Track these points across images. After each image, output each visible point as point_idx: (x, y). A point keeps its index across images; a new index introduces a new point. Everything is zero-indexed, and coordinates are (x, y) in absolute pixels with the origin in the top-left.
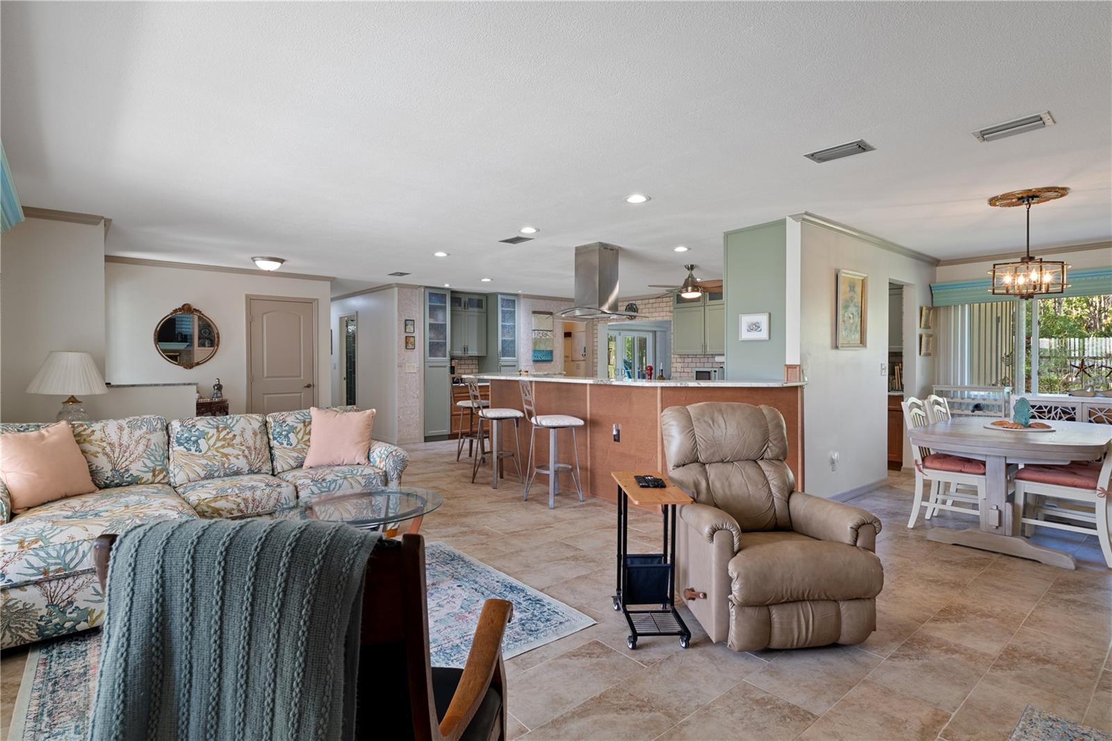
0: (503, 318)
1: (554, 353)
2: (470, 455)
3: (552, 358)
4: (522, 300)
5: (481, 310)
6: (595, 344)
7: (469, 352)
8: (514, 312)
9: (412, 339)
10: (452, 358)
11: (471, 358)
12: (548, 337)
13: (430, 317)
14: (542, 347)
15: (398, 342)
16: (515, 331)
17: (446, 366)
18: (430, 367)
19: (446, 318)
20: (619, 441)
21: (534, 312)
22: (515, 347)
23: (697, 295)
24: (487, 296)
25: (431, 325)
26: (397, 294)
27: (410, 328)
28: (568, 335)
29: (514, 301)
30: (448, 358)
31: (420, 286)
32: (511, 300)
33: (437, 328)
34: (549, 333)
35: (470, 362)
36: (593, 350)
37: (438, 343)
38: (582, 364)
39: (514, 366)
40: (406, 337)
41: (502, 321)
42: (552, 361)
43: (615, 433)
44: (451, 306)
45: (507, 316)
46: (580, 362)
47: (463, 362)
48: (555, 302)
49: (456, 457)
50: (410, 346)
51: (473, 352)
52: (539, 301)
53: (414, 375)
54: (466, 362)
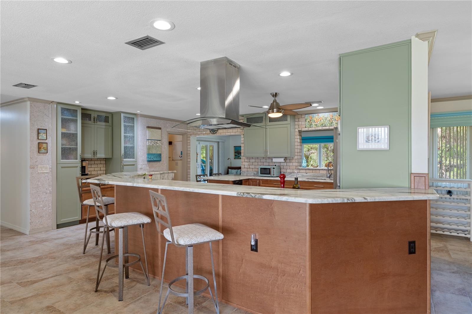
0: (125, 130)
1: (162, 155)
2: (97, 244)
3: (161, 159)
4: (139, 118)
5: (107, 124)
6: (189, 149)
7: (98, 155)
8: (134, 126)
9: (45, 145)
10: (83, 160)
11: (99, 159)
12: (158, 144)
13: (63, 127)
14: (154, 152)
15: (31, 148)
16: (134, 140)
17: (77, 167)
18: (62, 167)
19: (77, 128)
20: (256, 250)
21: (148, 127)
22: (134, 151)
23: (280, 115)
24: (112, 114)
25: (63, 134)
26: (29, 107)
27: (43, 136)
28: (170, 143)
29: (134, 118)
30: (79, 160)
31: (52, 102)
32: (132, 118)
33: (69, 137)
34: (158, 142)
35: (99, 162)
36: (187, 154)
37: (70, 148)
38: (180, 162)
39: (134, 165)
40: (39, 143)
41: (125, 133)
42: (160, 161)
43: (253, 243)
44: (82, 119)
45: (128, 129)
46: (178, 161)
47: (93, 162)
48: (162, 121)
49: (82, 247)
50: (43, 150)
51: (101, 155)
52: (152, 119)
53: (46, 175)
54: (96, 162)
